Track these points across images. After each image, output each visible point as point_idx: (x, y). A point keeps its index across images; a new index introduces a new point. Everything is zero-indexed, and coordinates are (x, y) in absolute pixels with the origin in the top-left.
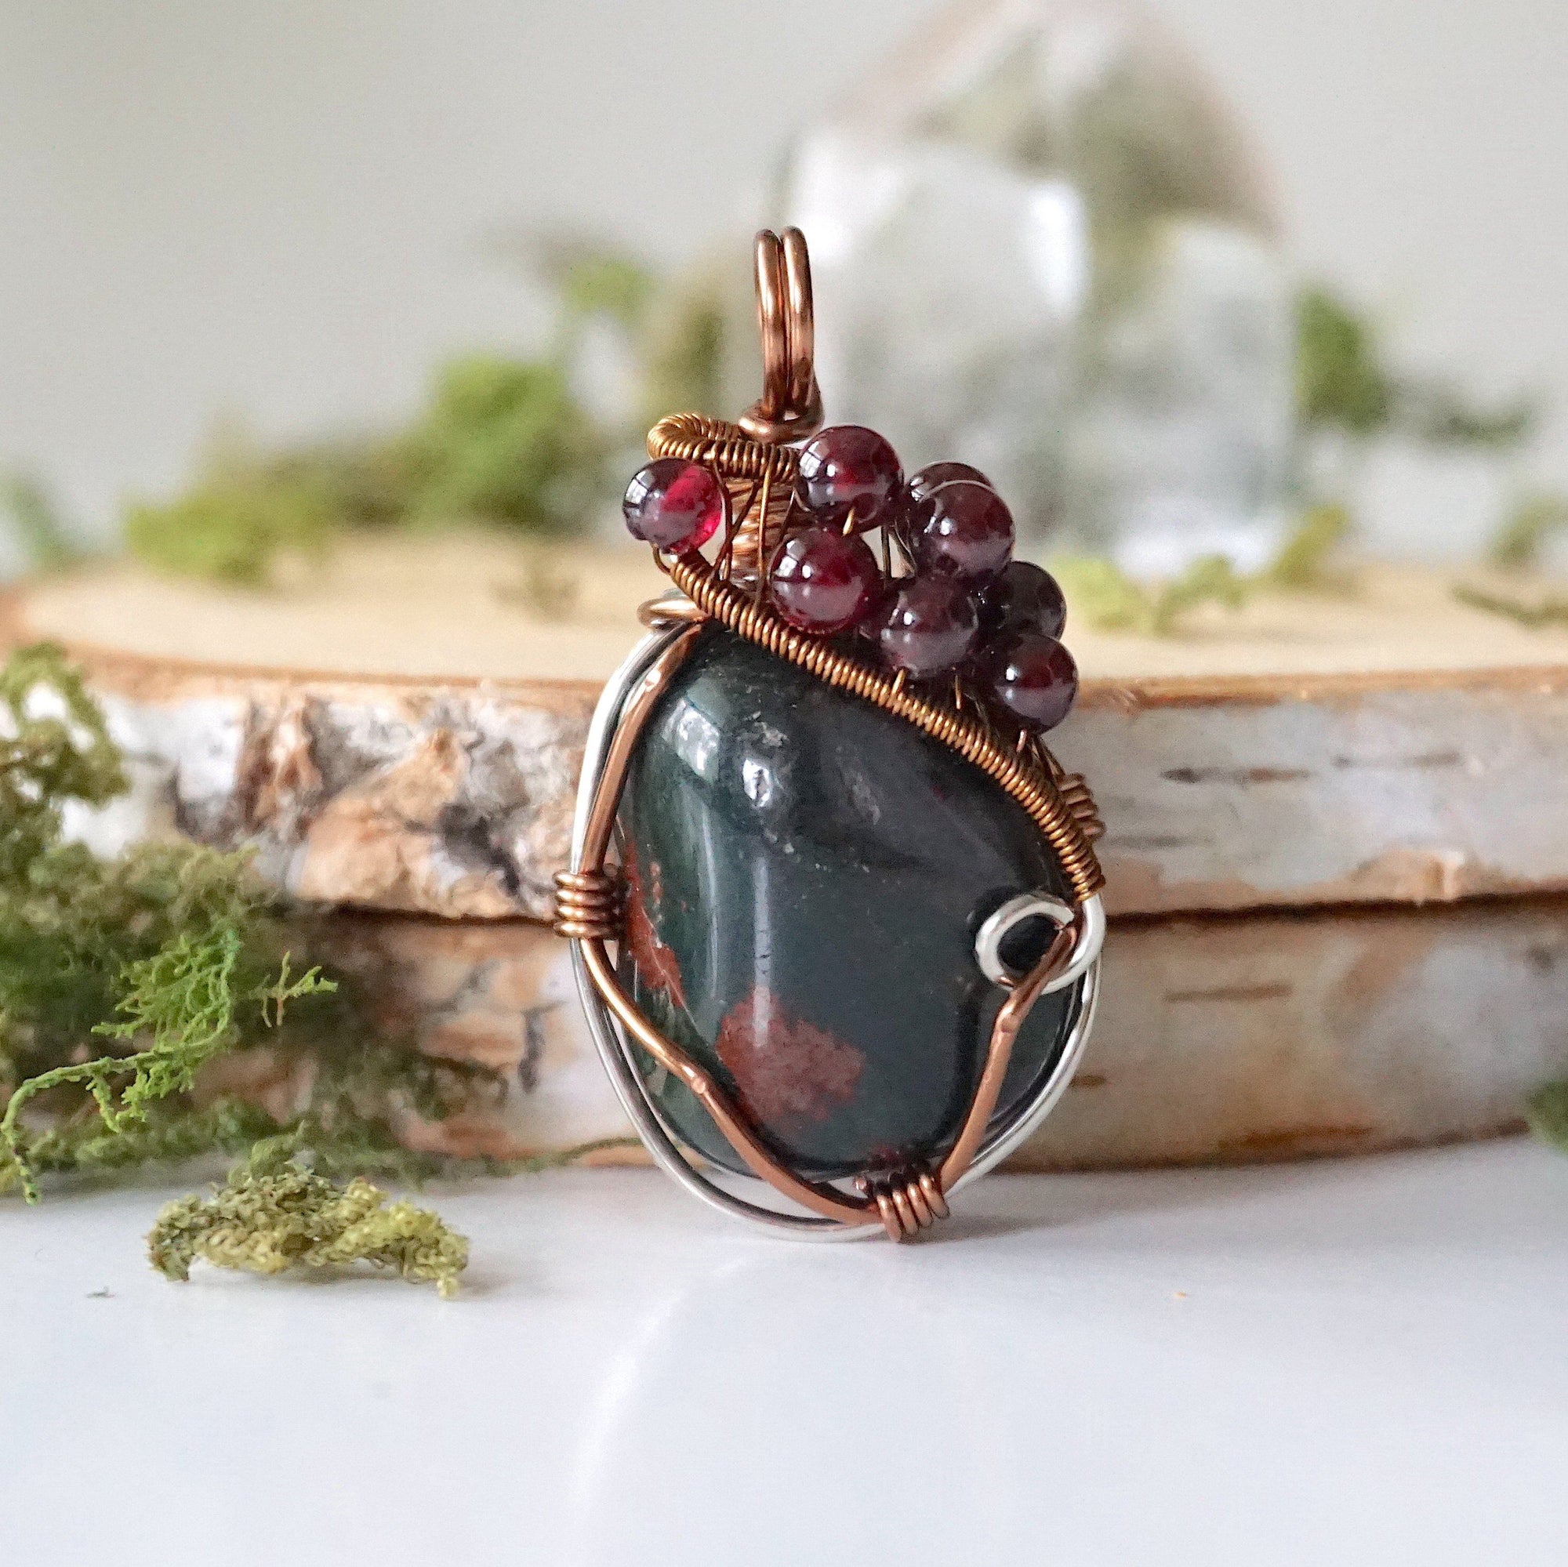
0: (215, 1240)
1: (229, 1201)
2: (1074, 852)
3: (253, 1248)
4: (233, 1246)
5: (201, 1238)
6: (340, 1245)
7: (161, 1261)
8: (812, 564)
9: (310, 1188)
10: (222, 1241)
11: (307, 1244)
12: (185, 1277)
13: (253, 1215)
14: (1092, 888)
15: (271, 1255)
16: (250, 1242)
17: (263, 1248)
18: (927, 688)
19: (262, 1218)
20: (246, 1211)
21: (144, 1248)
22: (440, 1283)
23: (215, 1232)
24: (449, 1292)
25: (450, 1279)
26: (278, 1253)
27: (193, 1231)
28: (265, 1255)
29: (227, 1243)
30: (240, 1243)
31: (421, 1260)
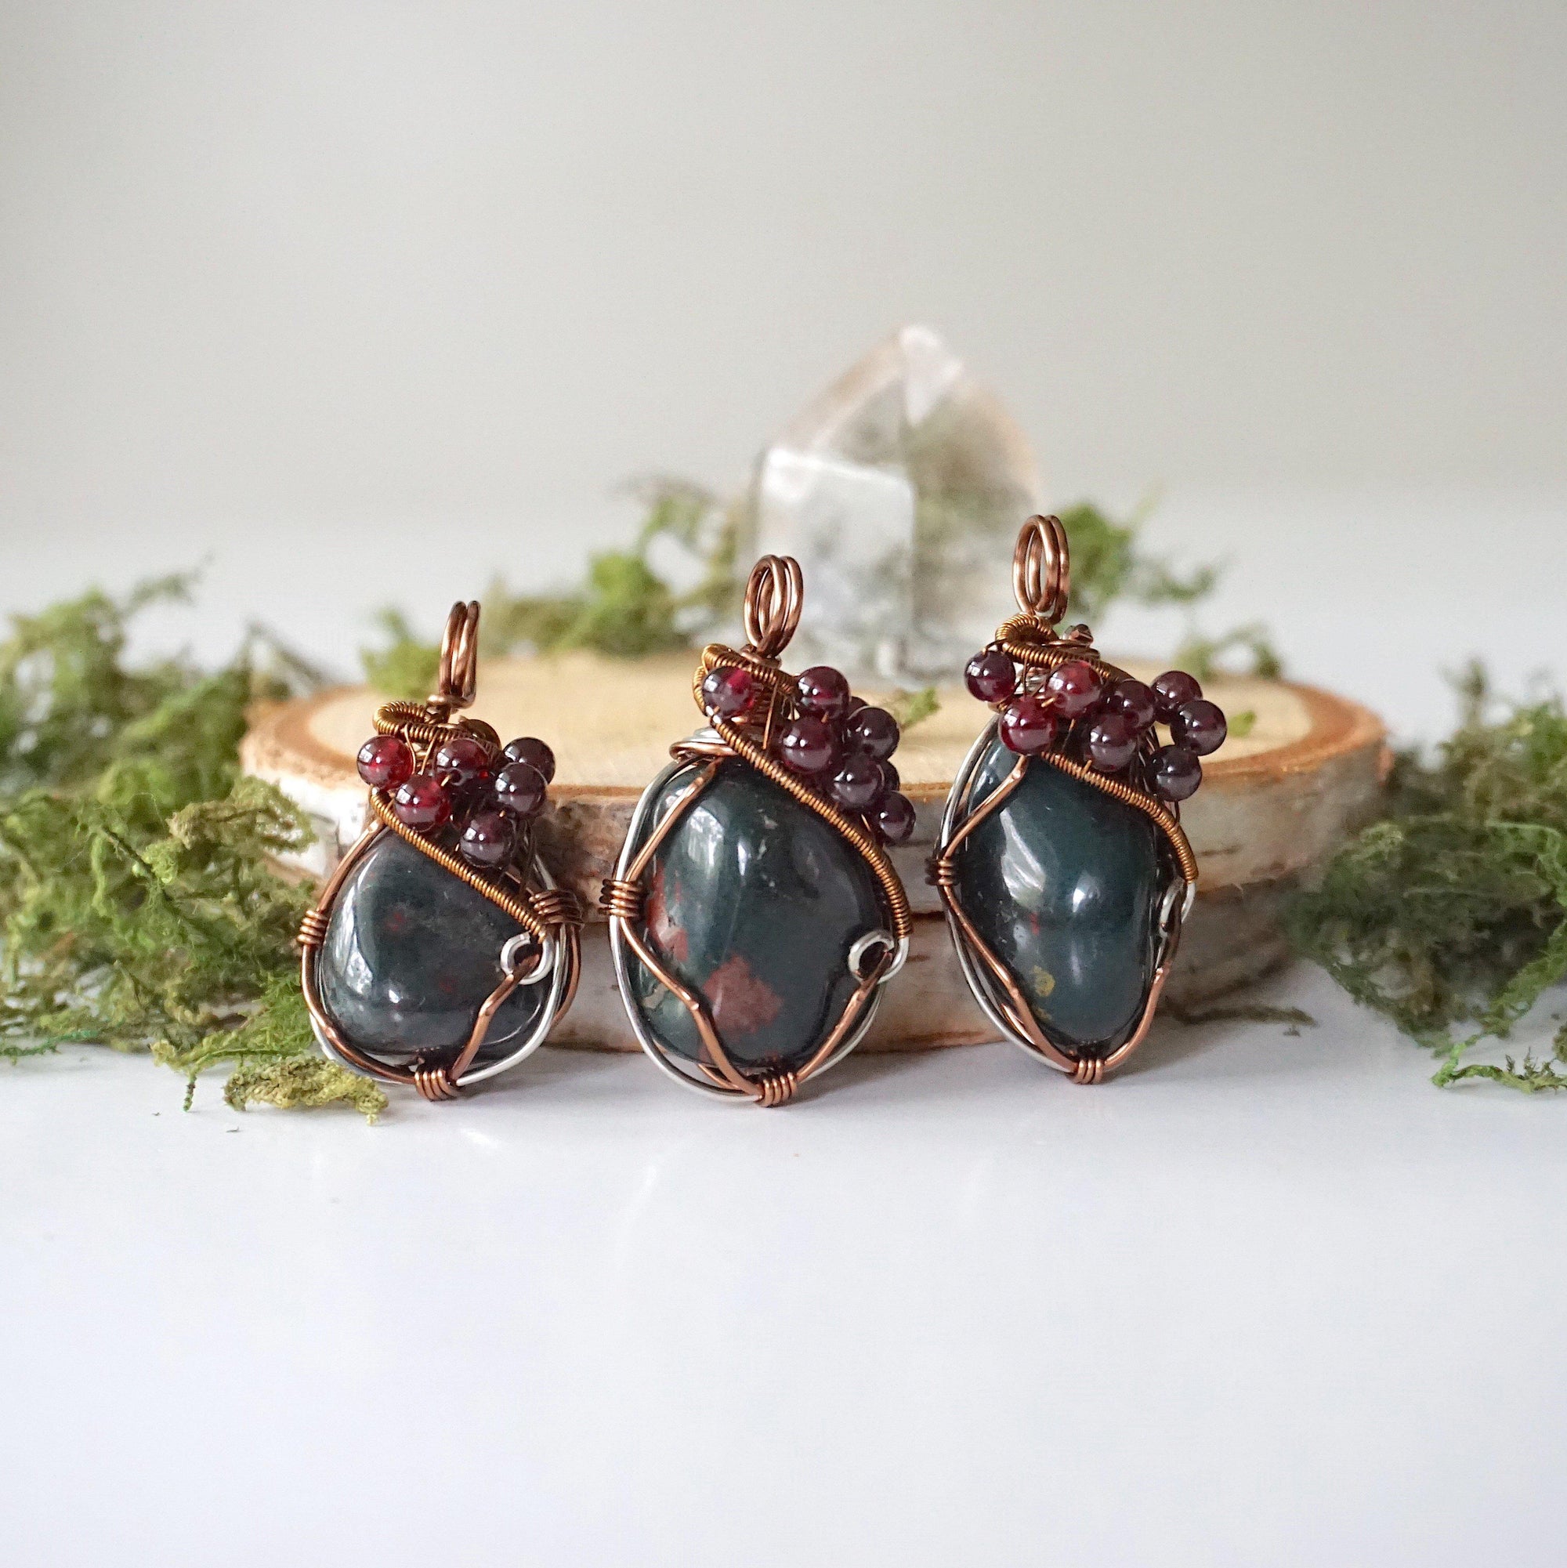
0: (257, 1091)
1: (264, 1070)
2: (901, 913)
3: (274, 1096)
4: (264, 1095)
5: (250, 1089)
6: (320, 1094)
7: (230, 1100)
8: (805, 739)
9: (311, 1063)
10: (260, 1092)
11: (304, 1093)
12: (243, 1109)
13: (276, 1078)
14: (906, 934)
15: (283, 1099)
16: (273, 1093)
17: (279, 1096)
18: (850, 813)
19: (280, 1080)
20: (272, 1076)
21: (222, 1093)
22: (368, 1116)
23: (256, 1087)
24: (372, 1122)
25: (373, 1116)
26: (286, 1099)
27: (246, 1084)
28: (281, 1100)
29: (263, 1092)
30: (268, 1093)
31: (361, 1104)
